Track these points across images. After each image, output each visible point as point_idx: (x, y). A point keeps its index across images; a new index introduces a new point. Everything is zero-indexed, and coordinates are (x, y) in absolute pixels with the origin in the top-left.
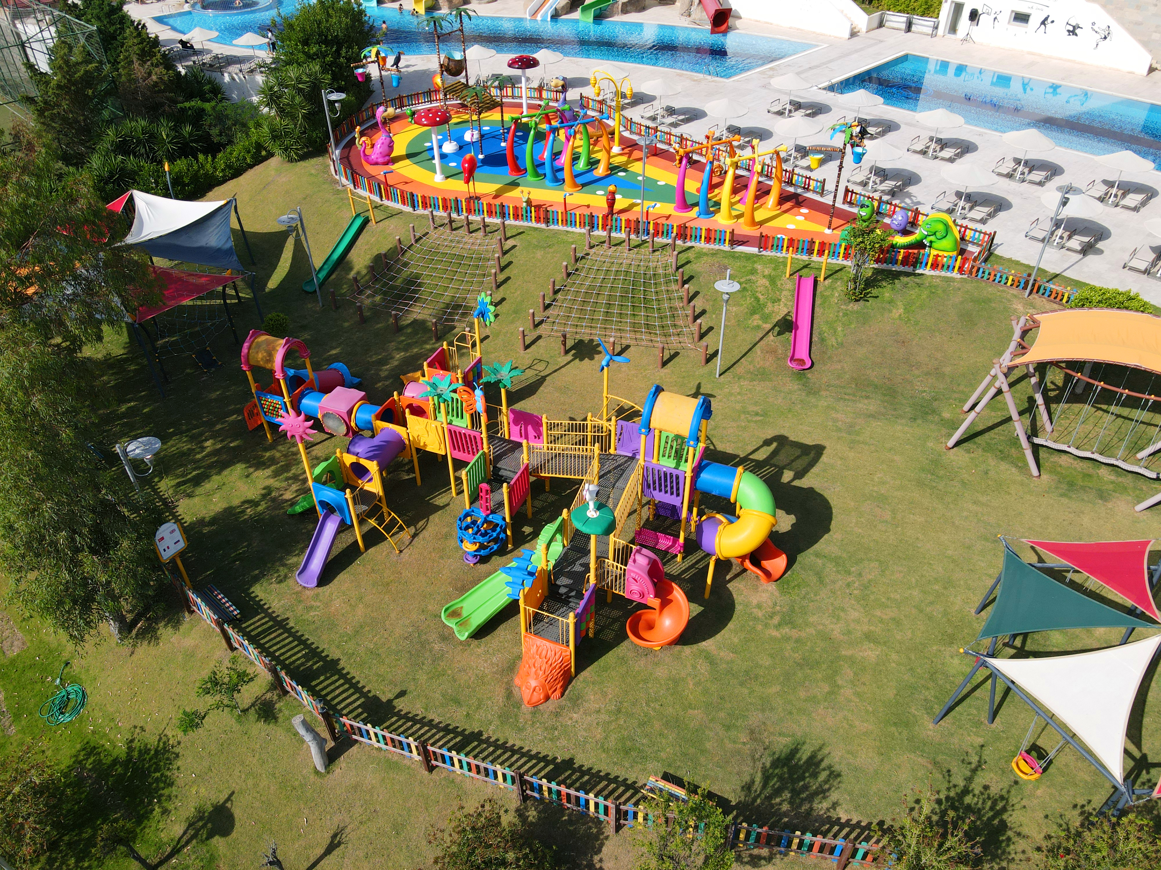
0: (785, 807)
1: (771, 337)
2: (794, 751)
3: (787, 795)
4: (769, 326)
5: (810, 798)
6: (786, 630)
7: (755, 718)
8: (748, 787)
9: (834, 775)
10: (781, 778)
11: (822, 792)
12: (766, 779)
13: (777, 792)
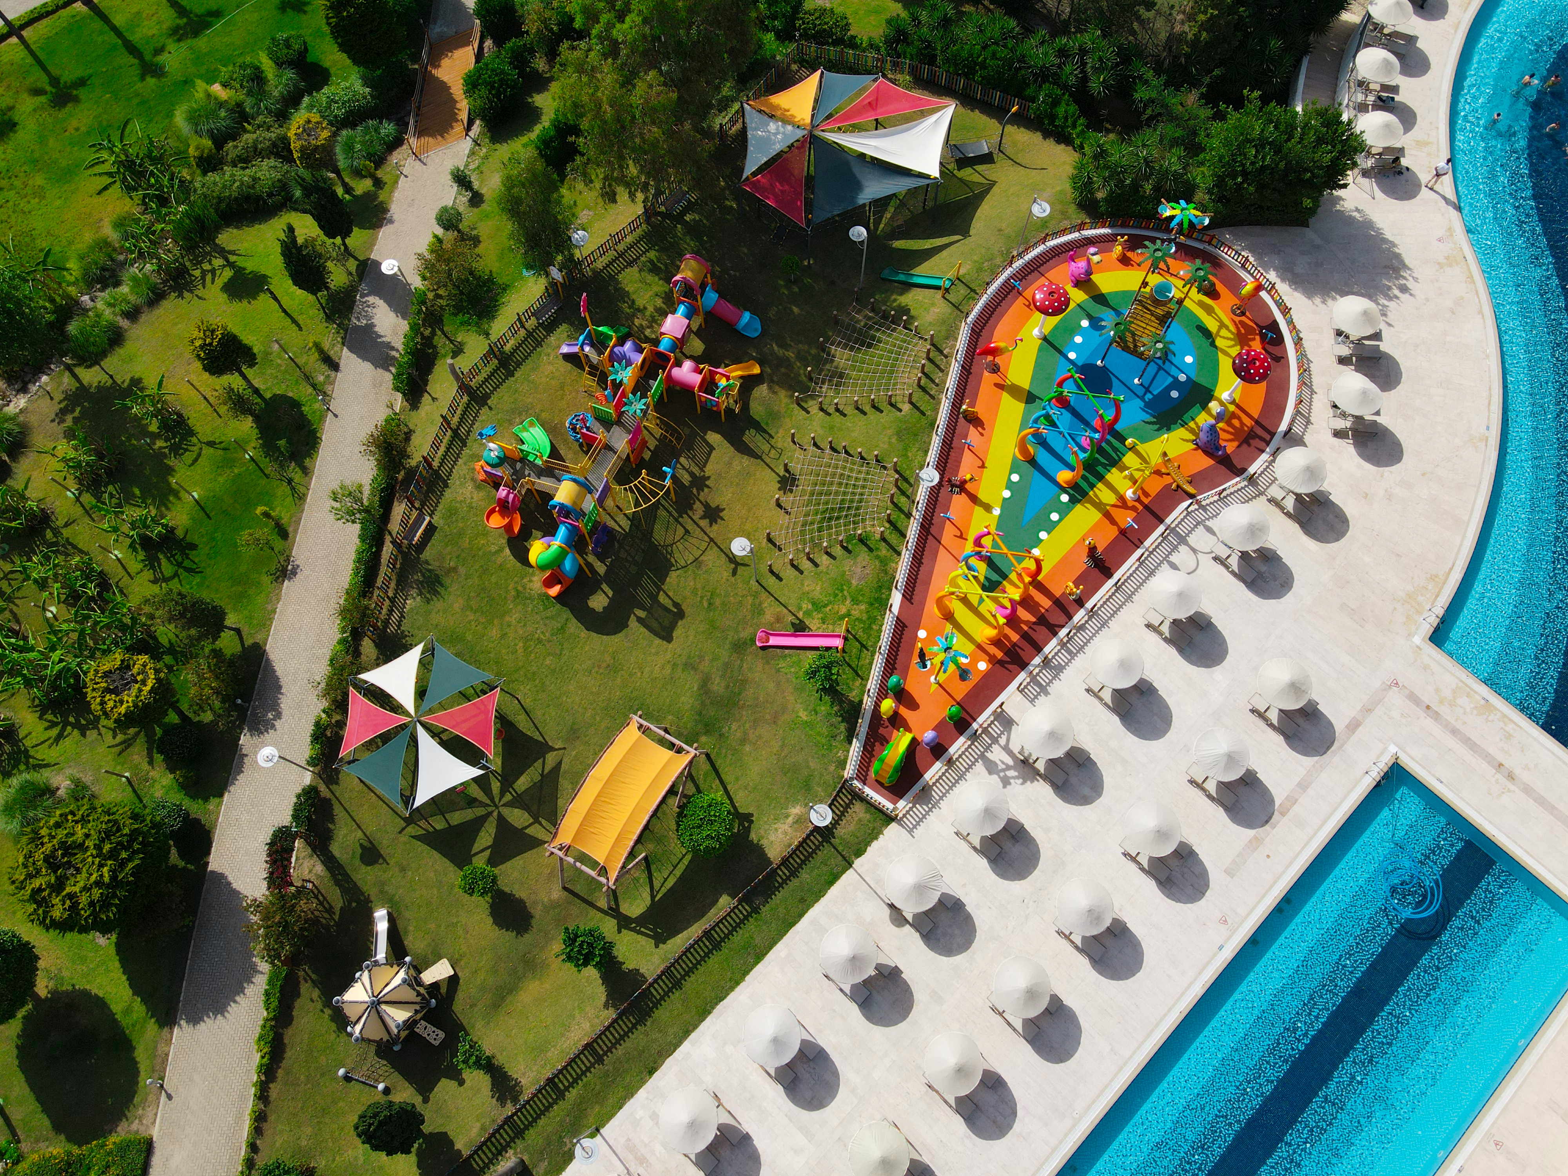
0: (416, 577)
1: (791, 618)
2: (442, 585)
3: (421, 579)
4: (800, 615)
5: (418, 588)
6: (513, 593)
7: (462, 570)
8: (427, 562)
9: (428, 601)
10: (429, 577)
11: (420, 594)
12: (430, 571)
13: (423, 575)
